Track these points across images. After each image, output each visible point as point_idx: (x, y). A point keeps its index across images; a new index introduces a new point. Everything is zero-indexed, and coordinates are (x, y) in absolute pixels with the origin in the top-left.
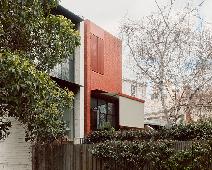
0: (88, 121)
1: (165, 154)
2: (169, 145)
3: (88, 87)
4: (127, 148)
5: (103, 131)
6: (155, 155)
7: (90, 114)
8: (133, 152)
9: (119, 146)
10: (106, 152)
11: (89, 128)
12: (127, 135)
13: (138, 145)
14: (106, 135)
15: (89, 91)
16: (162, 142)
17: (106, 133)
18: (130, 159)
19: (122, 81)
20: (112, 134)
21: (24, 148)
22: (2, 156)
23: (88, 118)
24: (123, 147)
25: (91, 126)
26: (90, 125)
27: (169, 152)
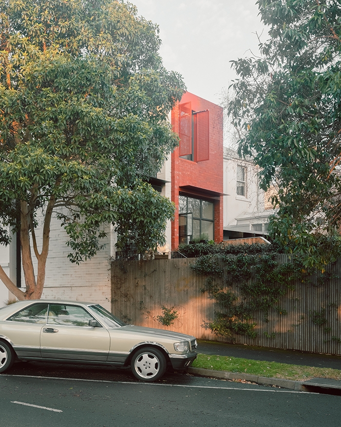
0: (176, 230)
1: (269, 266)
2: (273, 258)
3: (176, 182)
4: (232, 261)
5: (198, 244)
6: (259, 268)
7: (178, 220)
8: (238, 266)
9: (223, 259)
10: (209, 266)
11: (177, 240)
12: (231, 250)
13: (243, 258)
14: (203, 249)
15: (177, 187)
16: (267, 255)
17: (203, 247)
18: (234, 273)
19: (224, 160)
20: (211, 248)
21: (98, 264)
22: (62, 276)
23: (175, 226)
24: (228, 261)
25: (179, 237)
26: (178, 235)
27: (273, 265)
